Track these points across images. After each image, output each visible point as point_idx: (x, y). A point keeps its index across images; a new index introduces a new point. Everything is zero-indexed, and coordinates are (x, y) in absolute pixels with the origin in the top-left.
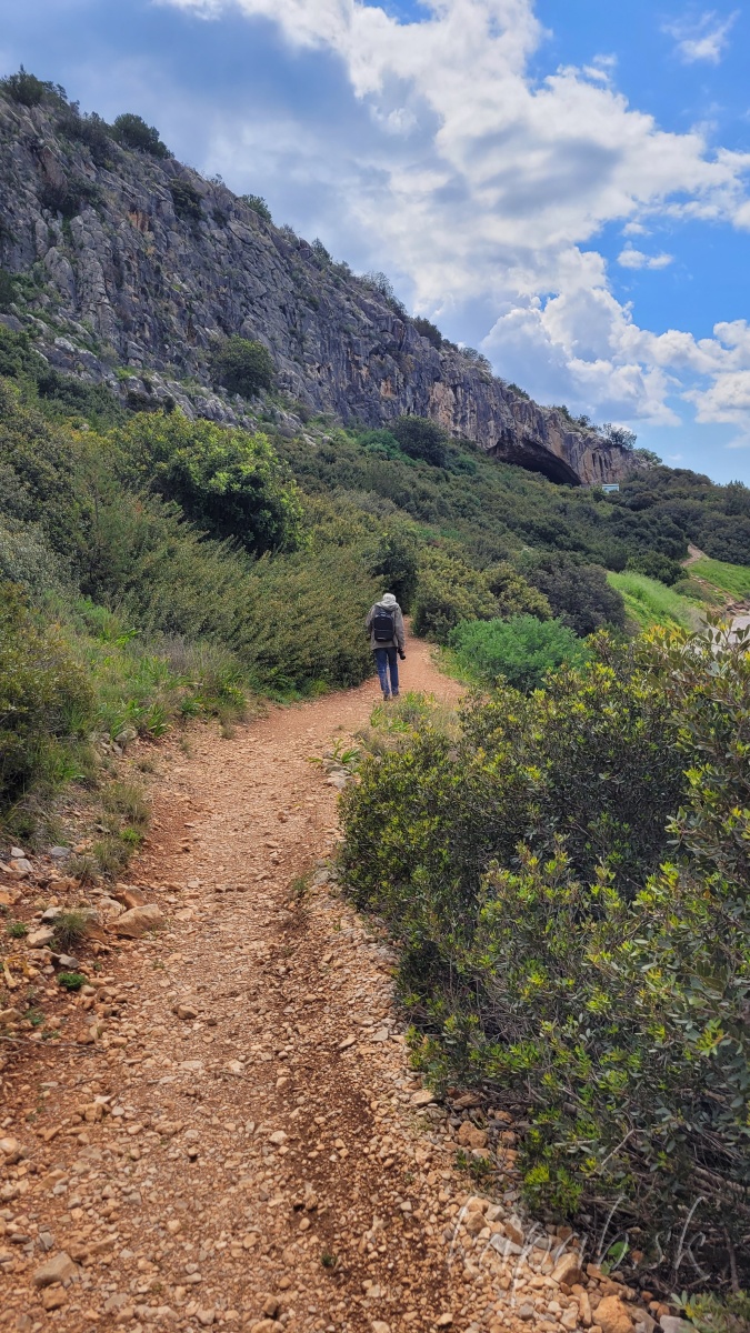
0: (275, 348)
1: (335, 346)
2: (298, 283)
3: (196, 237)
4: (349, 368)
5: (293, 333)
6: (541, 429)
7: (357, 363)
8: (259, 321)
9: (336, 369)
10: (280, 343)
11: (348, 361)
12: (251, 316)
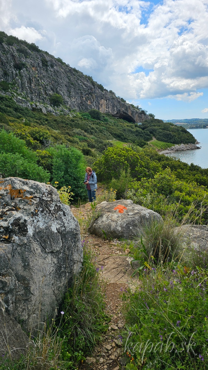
0: (64, 94)
1: (78, 93)
2: (69, 80)
3: (47, 71)
4: (81, 98)
5: (68, 91)
6: (127, 109)
7: (82, 97)
8: (60, 89)
9: (78, 98)
10: (65, 93)
11: (80, 97)
12: (59, 88)
